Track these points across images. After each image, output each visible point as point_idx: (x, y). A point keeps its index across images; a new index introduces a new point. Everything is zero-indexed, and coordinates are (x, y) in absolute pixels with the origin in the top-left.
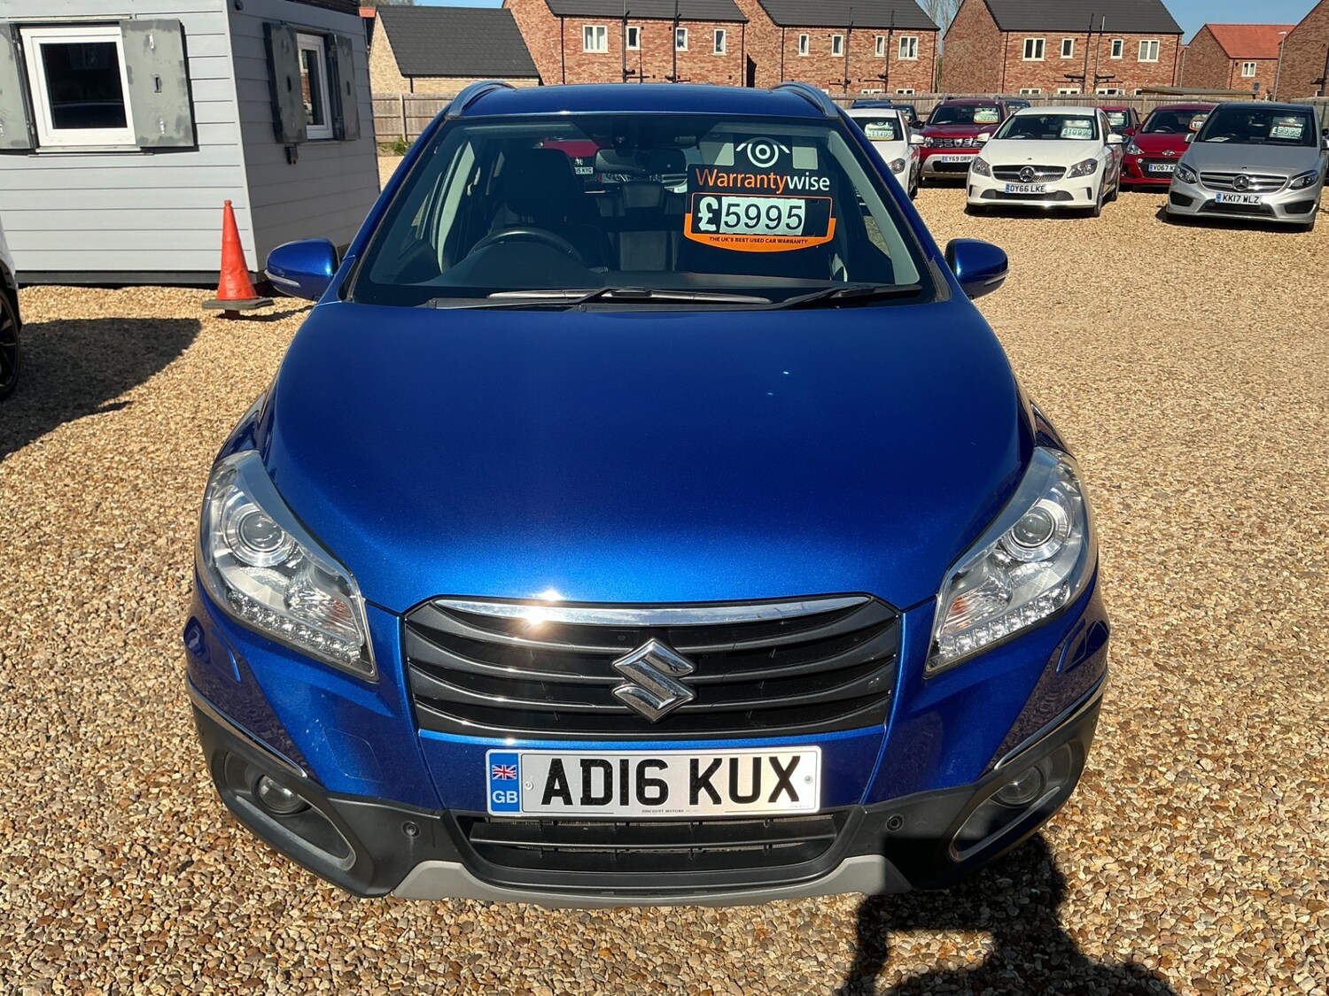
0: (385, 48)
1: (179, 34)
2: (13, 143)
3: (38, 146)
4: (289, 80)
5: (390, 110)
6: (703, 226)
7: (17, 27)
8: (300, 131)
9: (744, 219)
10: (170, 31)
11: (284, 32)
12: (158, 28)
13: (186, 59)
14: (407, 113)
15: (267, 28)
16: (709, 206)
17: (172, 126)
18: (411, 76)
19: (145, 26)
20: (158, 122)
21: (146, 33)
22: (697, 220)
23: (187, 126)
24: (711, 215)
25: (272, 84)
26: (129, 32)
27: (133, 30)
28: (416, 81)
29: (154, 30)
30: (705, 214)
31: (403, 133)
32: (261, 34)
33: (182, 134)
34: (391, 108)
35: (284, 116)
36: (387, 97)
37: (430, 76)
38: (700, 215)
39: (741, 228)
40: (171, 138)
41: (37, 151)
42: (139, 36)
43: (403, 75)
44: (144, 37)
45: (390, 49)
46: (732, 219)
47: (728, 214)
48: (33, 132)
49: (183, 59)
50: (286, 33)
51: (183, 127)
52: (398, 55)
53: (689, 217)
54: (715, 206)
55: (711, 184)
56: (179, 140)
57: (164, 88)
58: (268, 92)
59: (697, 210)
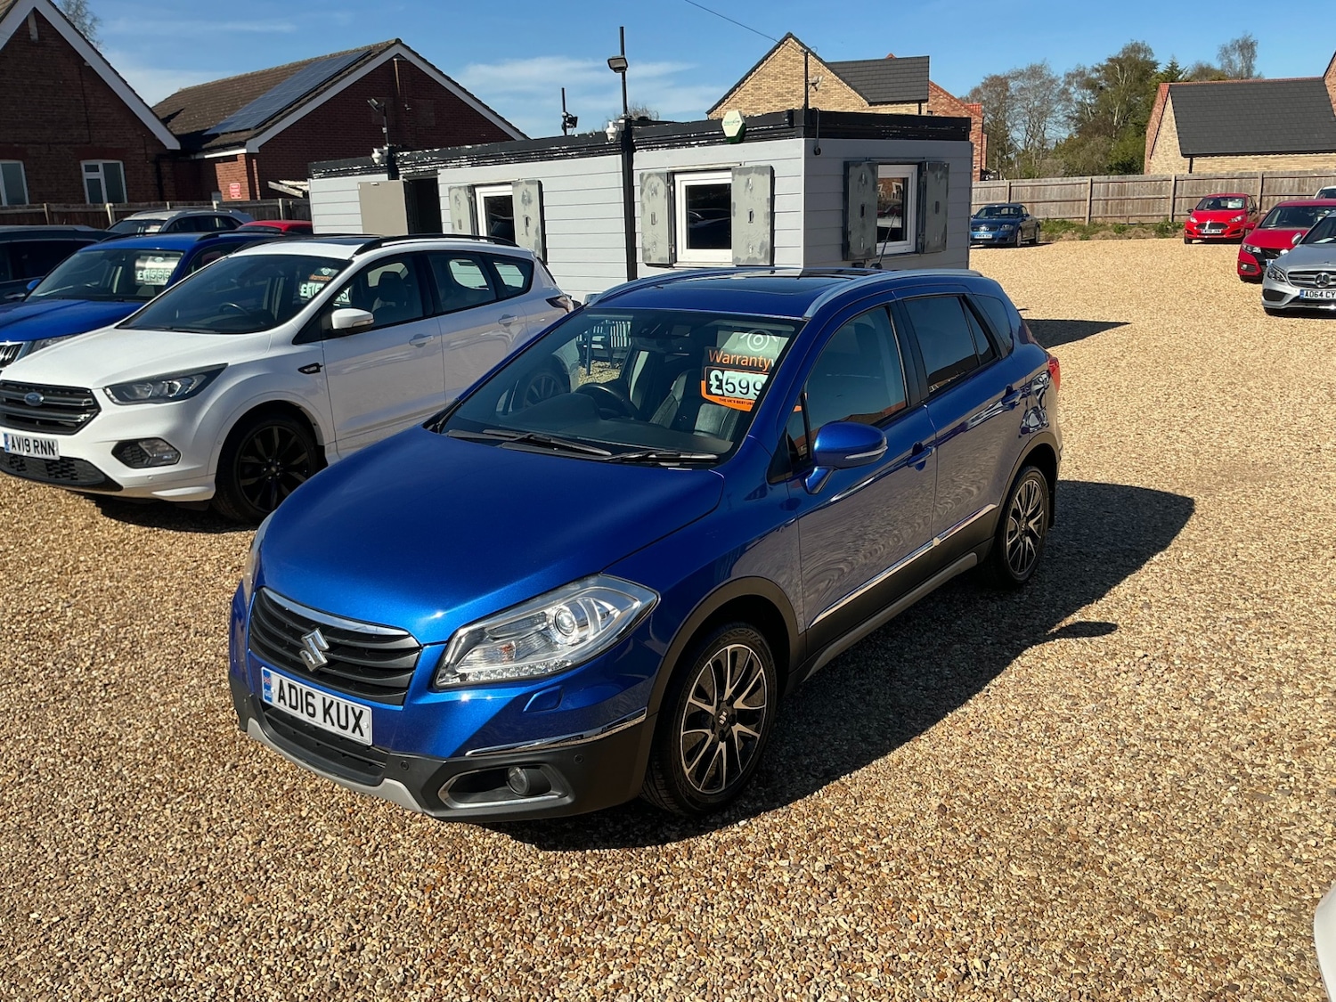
0: (1171, 128)
1: (768, 177)
2: (660, 259)
3: (676, 262)
4: (863, 208)
5: (1160, 191)
6: (713, 390)
7: (674, 173)
8: (869, 249)
9: (738, 388)
10: (763, 175)
11: (865, 168)
12: (755, 172)
13: (773, 195)
14: (1177, 193)
15: (846, 166)
16: (717, 376)
17: (757, 249)
18: (1191, 156)
19: (747, 171)
20: (749, 245)
21: (747, 177)
22: (709, 386)
23: (767, 250)
24: (718, 383)
25: (845, 212)
26: (737, 176)
27: (740, 174)
28: (1196, 161)
29: (753, 174)
30: (714, 383)
31: (1170, 214)
32: (840, 171)
33: (763, 255)
34: (1161, 189)
35: (853, 239)
36: (1159, 178)
37: (1213, 155)
38: (711, 382)
39: (737, 394)
40: (755, 258)
41: (674, 265)
42: (743, 179)
43: (1182, 155)
44: (746, 181)
45: (1175, 129)
46: (730, 388)
47: (727, 384)
48: (673, 251)
49: (769, 196)
50: (867, 169)
51: (764, 250)
52: (1181, 135)
53: (703, 383)
54: (720, 377)
55: (718, 361)
56: (761, 260)
57: (754, 219)
58: (841, 220)
59: (709, 379)
